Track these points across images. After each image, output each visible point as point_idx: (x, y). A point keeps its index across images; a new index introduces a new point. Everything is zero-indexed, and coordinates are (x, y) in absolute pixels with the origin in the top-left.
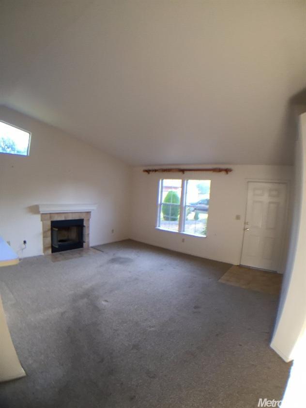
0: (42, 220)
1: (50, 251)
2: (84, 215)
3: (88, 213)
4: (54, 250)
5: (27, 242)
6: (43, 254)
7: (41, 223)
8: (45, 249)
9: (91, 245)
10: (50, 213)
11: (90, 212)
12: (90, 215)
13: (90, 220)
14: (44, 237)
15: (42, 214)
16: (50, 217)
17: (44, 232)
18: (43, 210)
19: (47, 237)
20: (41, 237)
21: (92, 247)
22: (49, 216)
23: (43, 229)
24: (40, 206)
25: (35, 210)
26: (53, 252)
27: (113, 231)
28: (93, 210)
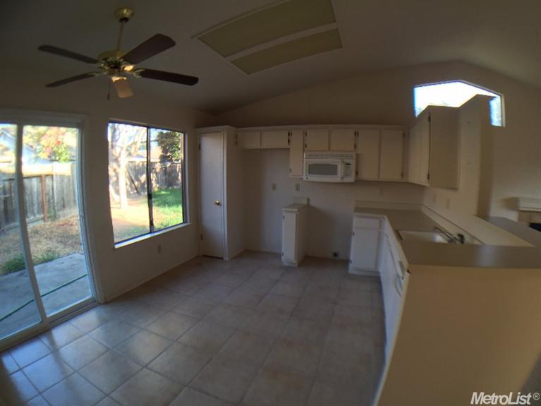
10: (531, 212)
15: (522, 211)
16: (530, 218)
22: (529, 215)
24: (521, 200)
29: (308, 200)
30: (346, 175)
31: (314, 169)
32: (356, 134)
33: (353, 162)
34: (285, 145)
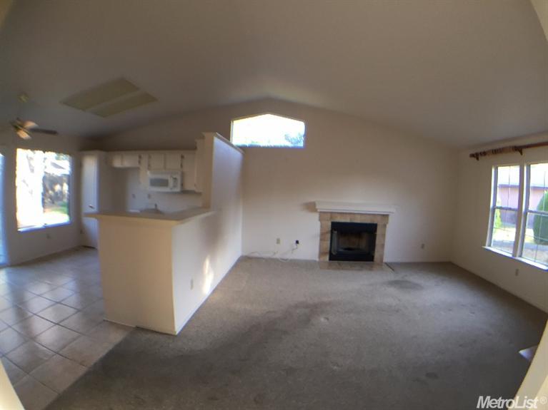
0: (320, 220)
1: (327, 258)
2: (379, 218)
3: (385, 216)
4: (332, 258)
5: (300, 242)
6: (317, 260)
7: (319, 223)
8: (321, 254)
9: (386, 260)
10: (331, 213)
11: (387, 216)
12: (388, 220)
13: (388, 226)
14: (321, 240)
15: (321, 212)
16: (331, 218)
17: (322, 235)
18: (320, 207)
19: (324, 240)
20: (319, 239)
21: (386, 263)
22: (329, 215)
23: (321, 230)
24: (317, 203)
25: (311, 207)
26: (330, 259)
27: (423, 246)
28: (393, 213)
29: (156, 205)
30: (175, 186)
31: (155, 183)
32: (182, 157)
33: (179, 177)
34: (137, 165)
